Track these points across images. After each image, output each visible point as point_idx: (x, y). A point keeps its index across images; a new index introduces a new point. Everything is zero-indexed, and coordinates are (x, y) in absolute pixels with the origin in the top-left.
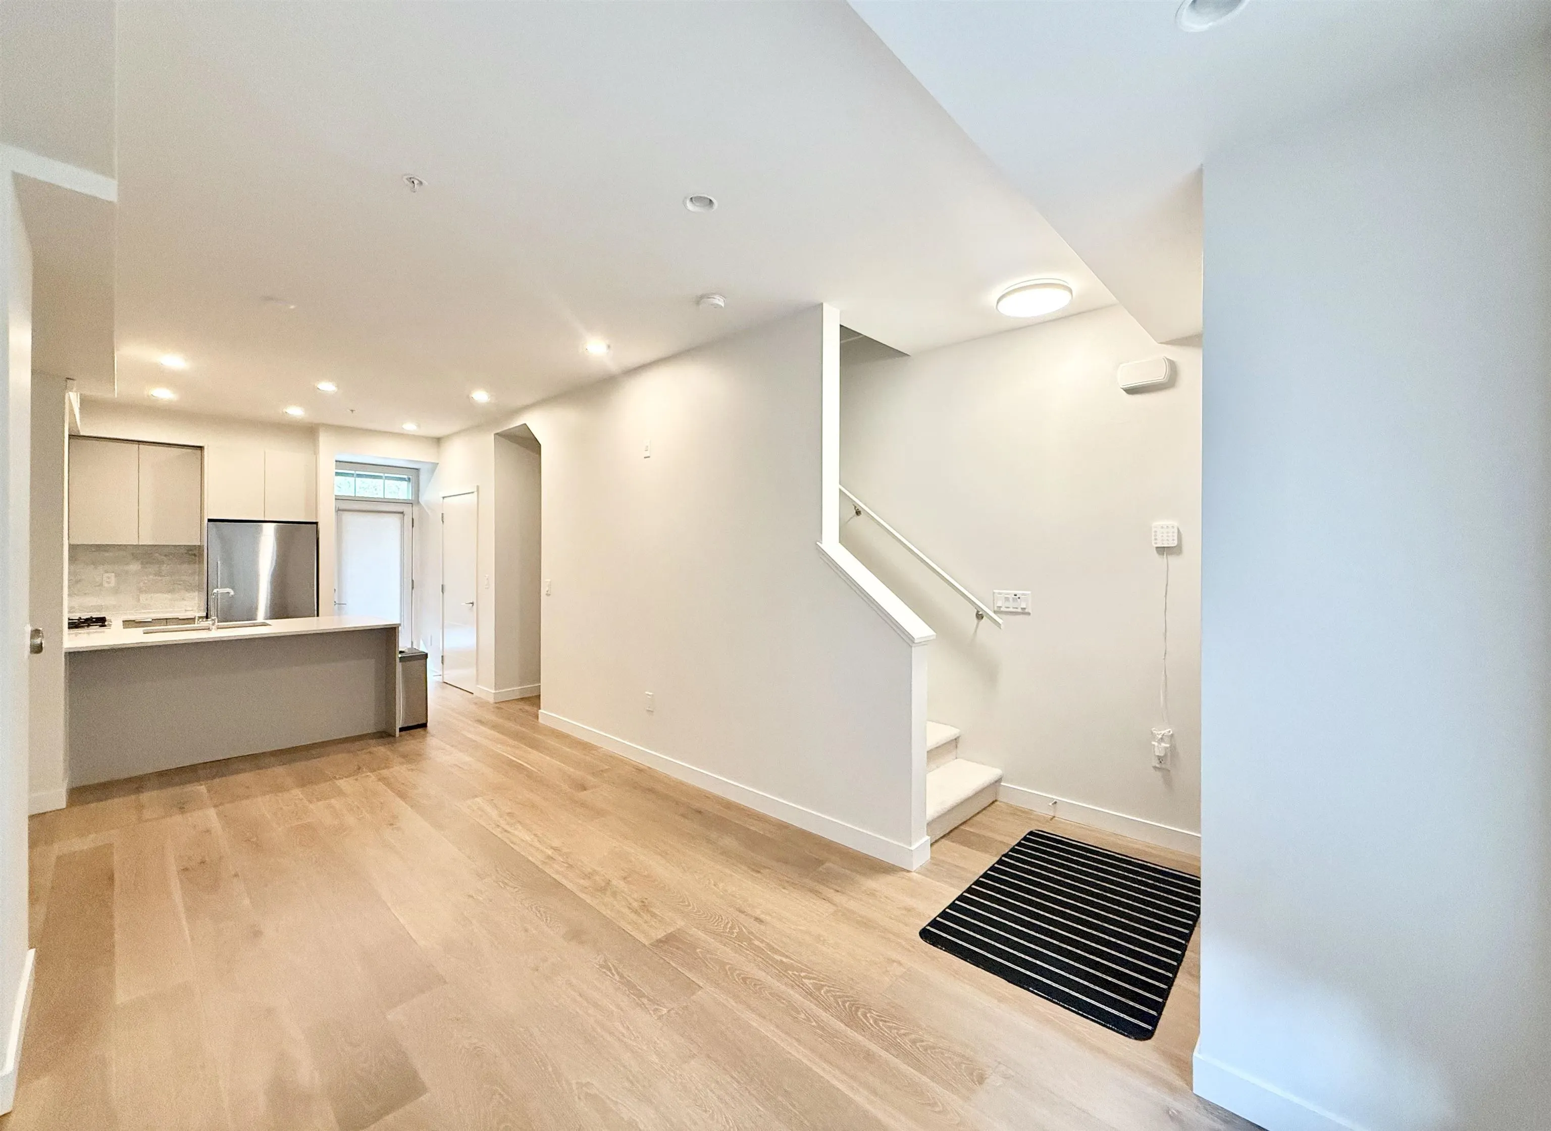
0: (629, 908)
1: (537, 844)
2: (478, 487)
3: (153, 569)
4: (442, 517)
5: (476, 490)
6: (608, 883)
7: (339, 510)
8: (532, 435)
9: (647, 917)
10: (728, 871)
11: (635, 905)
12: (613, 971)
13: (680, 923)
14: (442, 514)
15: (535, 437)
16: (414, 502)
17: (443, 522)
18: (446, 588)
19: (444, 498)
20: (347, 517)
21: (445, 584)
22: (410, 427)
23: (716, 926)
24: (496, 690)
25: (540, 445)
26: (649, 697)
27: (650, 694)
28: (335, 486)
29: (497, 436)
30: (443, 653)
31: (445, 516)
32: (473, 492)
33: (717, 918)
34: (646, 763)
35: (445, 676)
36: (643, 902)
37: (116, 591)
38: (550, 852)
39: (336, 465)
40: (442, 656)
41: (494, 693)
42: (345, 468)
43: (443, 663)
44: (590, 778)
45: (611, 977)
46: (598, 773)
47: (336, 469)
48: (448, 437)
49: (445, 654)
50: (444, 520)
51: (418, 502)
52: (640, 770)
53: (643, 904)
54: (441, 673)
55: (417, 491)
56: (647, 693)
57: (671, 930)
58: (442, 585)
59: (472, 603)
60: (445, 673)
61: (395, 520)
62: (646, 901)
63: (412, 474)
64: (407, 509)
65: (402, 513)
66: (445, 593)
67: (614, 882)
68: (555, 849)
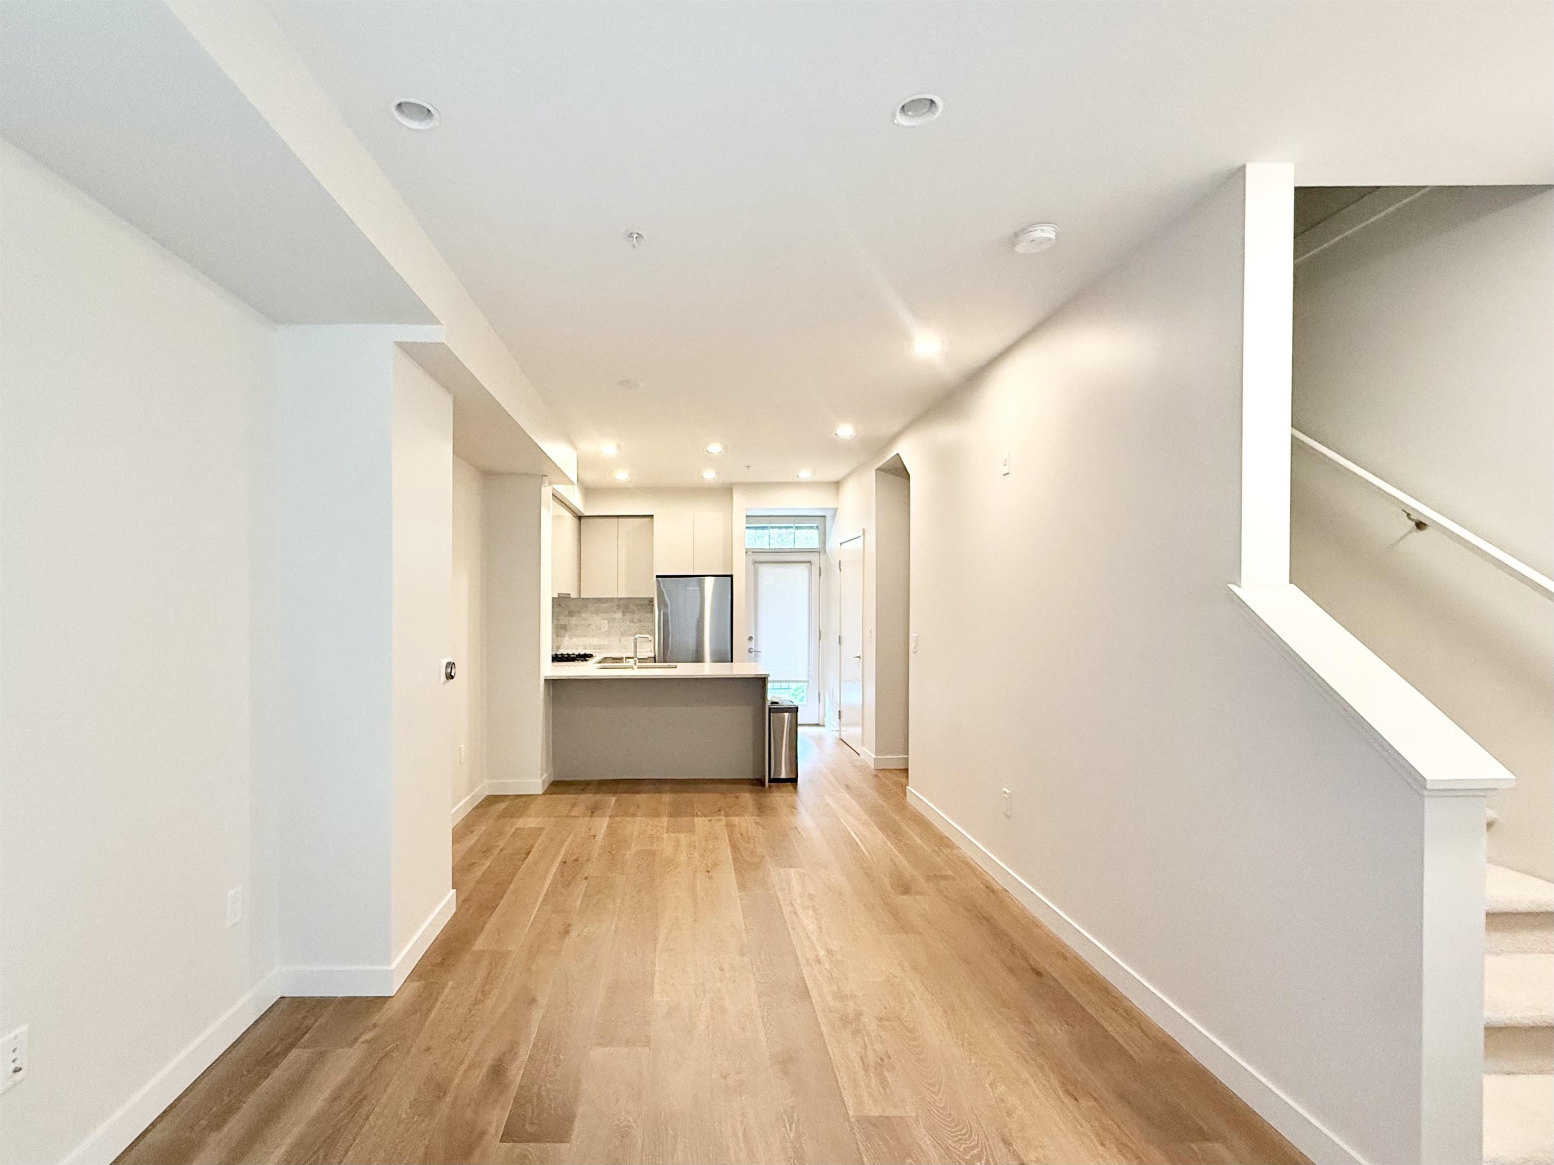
0: (862, 1059)
1: (814, 937)
2: (864, 531)
3: (628, 616)
4: (840, 565)
5: (861, 534)
6: (859, 1014)
7: (756, 562)
8: (900, 463)
9: (873, 1079)
10: (1025, 1075)
11: (871, 1058)
12: (794, 1126)
13: (909, 1111)
14: (840, 561)
15: (904, 466)
16: (821, 550)
17: (840, 570)
18: (843, 639)
19: (841, 544)
20: (764, 570)
21: (843, 635)
22: (805, 474)
23: (954, 1142)
24: (876, 754)
25: (909, 475)
26: (1006, 796)
27: (1008, 791)
28: (746, 538)
29: (878, 471)
30: (840, 708)
31: (842, 563)
32: (859, 537)
33: (964, 1132)
34: (1001, 882)
35: (842, 732)
36: (882, 1060)
37: (609, 633)
38: (822, 953)
39: (747, 520)
40: (840, 712)
41: (875, 759)
42: (756, 521)
43: (840, 718)
44: (922, 881)
45: (787, 1132)
46: (934, 876)
47: (747, 523)
48: (845, 478)
49: (842, 710)
50: (841, 568)
51: (825, 551)
52: (990, 889)
53: (881, 1062)
54: (838, 729)
55: (823, 541)
56: (1004, 789)
57: (891, 1112)
58: (840, 636)
59: (859, 657)
60: (842, 729)
61: (803, 569)
62: (886, 1060)
63: (820, 521)
64: (814, 558)
65: (809, 562)
66: (842, 645)
67: (865, 1019)
68: (829, 952)
